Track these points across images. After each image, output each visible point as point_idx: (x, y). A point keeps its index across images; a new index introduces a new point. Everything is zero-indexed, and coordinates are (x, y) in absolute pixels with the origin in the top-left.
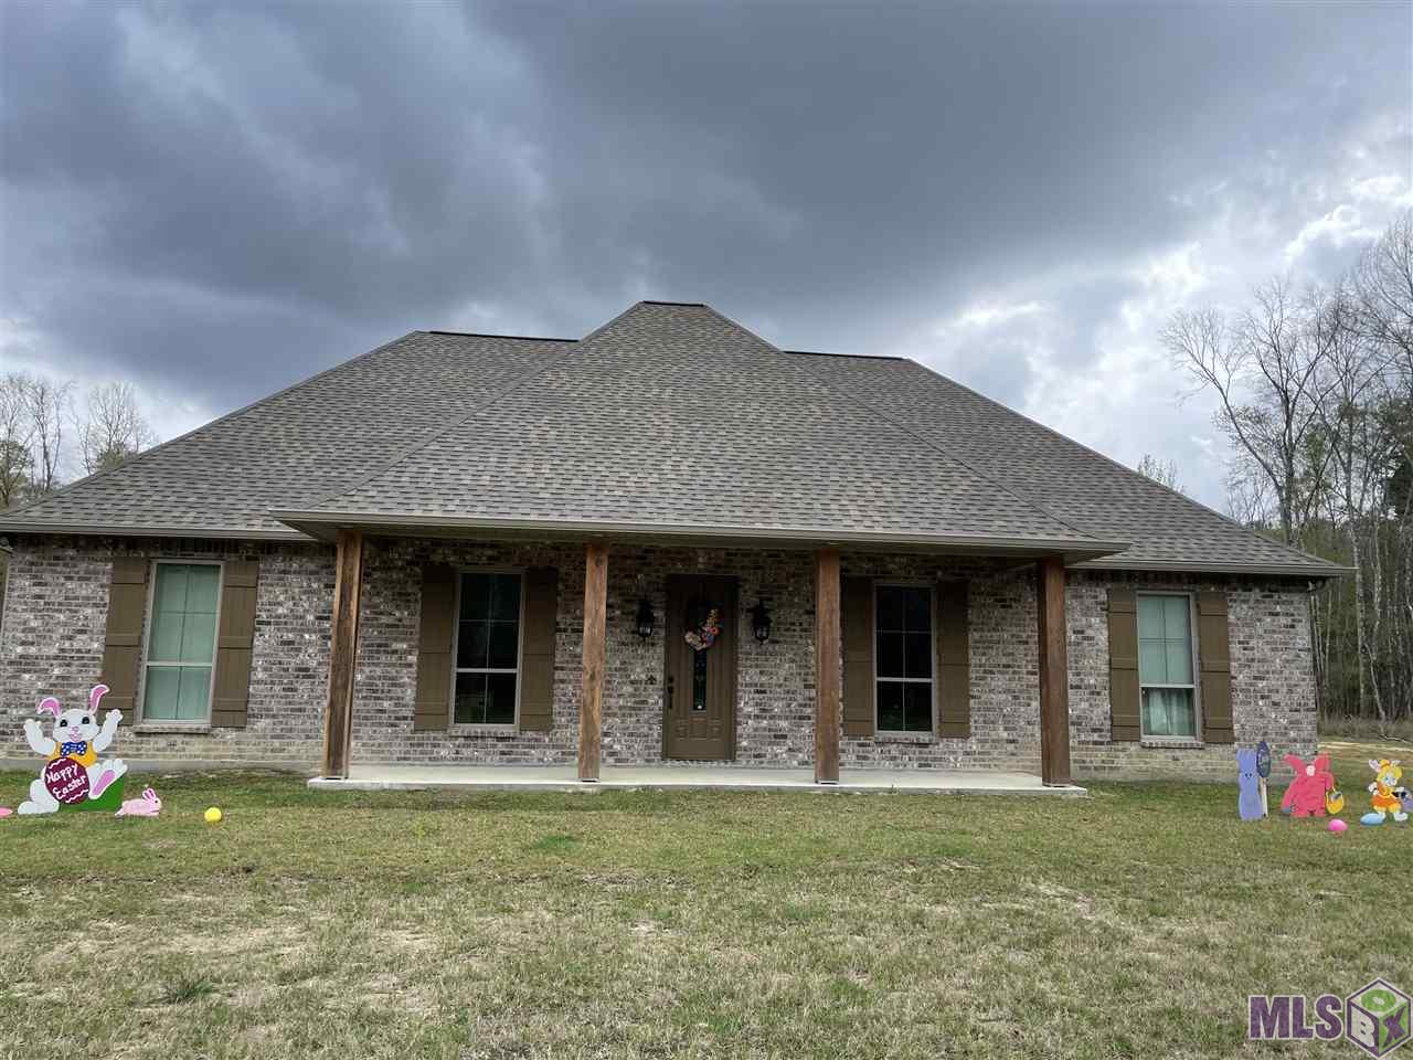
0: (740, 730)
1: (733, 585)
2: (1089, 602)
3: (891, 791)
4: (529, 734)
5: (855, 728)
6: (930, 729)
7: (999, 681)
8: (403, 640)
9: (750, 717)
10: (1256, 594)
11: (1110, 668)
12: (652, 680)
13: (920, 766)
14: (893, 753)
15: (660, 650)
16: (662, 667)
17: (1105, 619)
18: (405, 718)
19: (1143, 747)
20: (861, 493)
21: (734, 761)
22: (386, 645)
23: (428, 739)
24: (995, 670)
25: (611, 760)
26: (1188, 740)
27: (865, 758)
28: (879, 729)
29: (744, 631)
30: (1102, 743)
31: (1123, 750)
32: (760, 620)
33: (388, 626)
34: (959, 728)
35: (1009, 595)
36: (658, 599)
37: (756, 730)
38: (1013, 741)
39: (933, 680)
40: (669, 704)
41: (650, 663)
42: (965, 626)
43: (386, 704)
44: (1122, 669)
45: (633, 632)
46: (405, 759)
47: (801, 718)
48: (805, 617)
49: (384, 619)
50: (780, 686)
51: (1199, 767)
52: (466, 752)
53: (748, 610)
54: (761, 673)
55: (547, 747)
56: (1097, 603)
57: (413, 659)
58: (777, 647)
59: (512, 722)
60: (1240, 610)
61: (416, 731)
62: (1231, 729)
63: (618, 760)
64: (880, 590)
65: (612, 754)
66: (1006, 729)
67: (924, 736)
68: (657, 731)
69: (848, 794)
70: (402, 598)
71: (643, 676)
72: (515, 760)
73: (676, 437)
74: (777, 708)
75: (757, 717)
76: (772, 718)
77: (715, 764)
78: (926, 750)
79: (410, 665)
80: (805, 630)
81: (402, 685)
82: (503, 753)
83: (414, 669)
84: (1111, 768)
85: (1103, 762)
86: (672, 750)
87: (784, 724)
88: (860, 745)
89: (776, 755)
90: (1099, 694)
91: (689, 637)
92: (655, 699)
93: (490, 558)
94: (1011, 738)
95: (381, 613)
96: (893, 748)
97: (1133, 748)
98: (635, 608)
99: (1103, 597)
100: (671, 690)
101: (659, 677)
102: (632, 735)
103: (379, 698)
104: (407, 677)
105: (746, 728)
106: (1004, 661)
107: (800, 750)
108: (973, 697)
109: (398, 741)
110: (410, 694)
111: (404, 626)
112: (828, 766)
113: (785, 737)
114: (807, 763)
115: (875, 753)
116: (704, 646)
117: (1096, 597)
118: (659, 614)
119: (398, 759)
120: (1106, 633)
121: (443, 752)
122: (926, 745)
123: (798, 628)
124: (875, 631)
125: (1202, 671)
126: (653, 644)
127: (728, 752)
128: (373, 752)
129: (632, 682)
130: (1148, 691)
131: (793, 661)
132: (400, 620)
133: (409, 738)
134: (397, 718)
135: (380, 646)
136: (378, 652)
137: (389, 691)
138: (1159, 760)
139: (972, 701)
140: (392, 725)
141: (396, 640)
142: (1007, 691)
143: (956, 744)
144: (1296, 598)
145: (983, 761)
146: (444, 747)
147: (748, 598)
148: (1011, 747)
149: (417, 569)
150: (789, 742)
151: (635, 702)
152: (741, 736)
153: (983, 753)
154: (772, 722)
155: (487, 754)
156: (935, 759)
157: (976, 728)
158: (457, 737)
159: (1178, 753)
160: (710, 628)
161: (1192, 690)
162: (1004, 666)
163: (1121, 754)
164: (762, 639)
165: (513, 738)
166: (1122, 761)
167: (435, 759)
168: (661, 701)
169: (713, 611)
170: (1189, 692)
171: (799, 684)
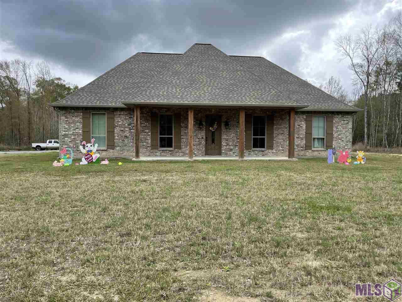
0: (222, 148)
1: (220, 117)
2: (302, 118)
3: (255, 160)
4: (176, 150)
5: (248, 148)
6: (265, 148)
7: (281, 137)
8: (148, 130)
9: (224, 146)
10: (340, 116)
11: (306, 133)
12: (203, 138)
13: (262, 156)
14: (256, 153)
15: (204, 131)
16: (205, 135)
17: (305, 122)
18: (149, 147)
19: (312, 151)
20: (250, 94)
21: (221, 155)
22: (144, 131)
23: (154, 151)
24: (280, 134)
25: (194, 155)
26: (323, 149)
27: (250, 154)
28: (253, 148)
29: (223, 127)
30: (303, 150)
31: (308, 152)
32: (227, 124)
33: (144, 126)
34: (271, 147)
35: (283, 117)
36: (204, 120)
37: (226, 148)
38: (283, 150)
39: (265, 137)
40: (206, 143)
41: (202, 134)
42: (273, 124)
43: (145, 144)
44: (309, 133)
45: (198, 127)
46: (150, 155)
47: (236, 146)
48: (237, 123)
49: (143, 125)
50: (231, 139)
51: (325, 155)
52: (163, 154)
53: (224, 122)
54: (227, 136)
55: (180, 153)
56: (303, 119)
57: (150, 134)
58: (230, 130)
59: (172, 147)
60: (336, 119)
61: (151, 149)
62: (332, 146)
63: (196, 155)
64: (254, 117)
65: (194, 154)
66: (281, 147)
67: (263, 149)
68: (204, 149)
69: (246, 161)
70: (147, 120)
71: (201, 137)
72: (173, 155)
73: (207, 82)
74: (230, 144)
75: (226, 146)
76: (229, 146)
77: (217, 156)
78: (263, 152)
79: (149, 135)
80: (237, 126)
81: (148, 139)
82: (171, 154)
83: (150, 136)
84: (305, 156)
85: (303, 154)
86: (207, 153)
87: (232, 147)
88: (249, 151)
89: (230, 154)
90: (303, 139)
91: (211, 128)
92: (203, 142)
93: (165, 111)
94: (283, 149)
95: (142, 124)
97: (310, 151)
98: (199, 122)
99: (305, 117)
100: (207, 140)
101: (204, 137)
102: (199, 150)
103: (142, 142)
104: (149, 138)
105: (224, 148)
106: (282, 132)
107: (235, 153)
108: (274, 140)
109: (148, 152)
110: (149, 141)
111: (147, 127)
112: (242, 155)
113: (232, 150)
114: (237, 155)
115: (252, 153)
116: (214, 130)
117: (303, 117)
118: (204, 123)
119: (148, 155)
120: (305, 126)
121: (158, 154)
122: (263, 151)
123: (235, 126)
124: (253, 126)
125: (327, 133)
126: (203, 130)
128: (142, 154)
129: (198, 138)
130: (314, 139)
131: (234, 133)
132: (146, 125)
133: (150, 151)
134: (147, 147)
135: (142, 131)
136: (142, 132)
137: (145, 141)
138: (316, 153)
139: (274, 141)
140: (146, 148)
141: (146, 130)
142: (283, 139)
143: (270, 151)
144: (349, 117)
145: (276, 154)
146: (158, 153)
147: (224, 119)
148: (282, 151)
149: (149, 114)
150: (233, 151)
151: (199, 143)
152: (223, 150)
153: (277, 153)
154: (229, 147)
155: (167, 154)
156: (265, 154)
157: (275, 147)
158: (161, 151)
159: (320, 152)
160: (215, 126)
161: (324, 138)
162: (282, 133)
163: (307, 152)
164: (227, 128)
165: (173, 151)
166: (307, 154)
167: (156, 155)
168: (205, 143)
169: (216, 123)
170: (324, 139)
171: (235, 138)
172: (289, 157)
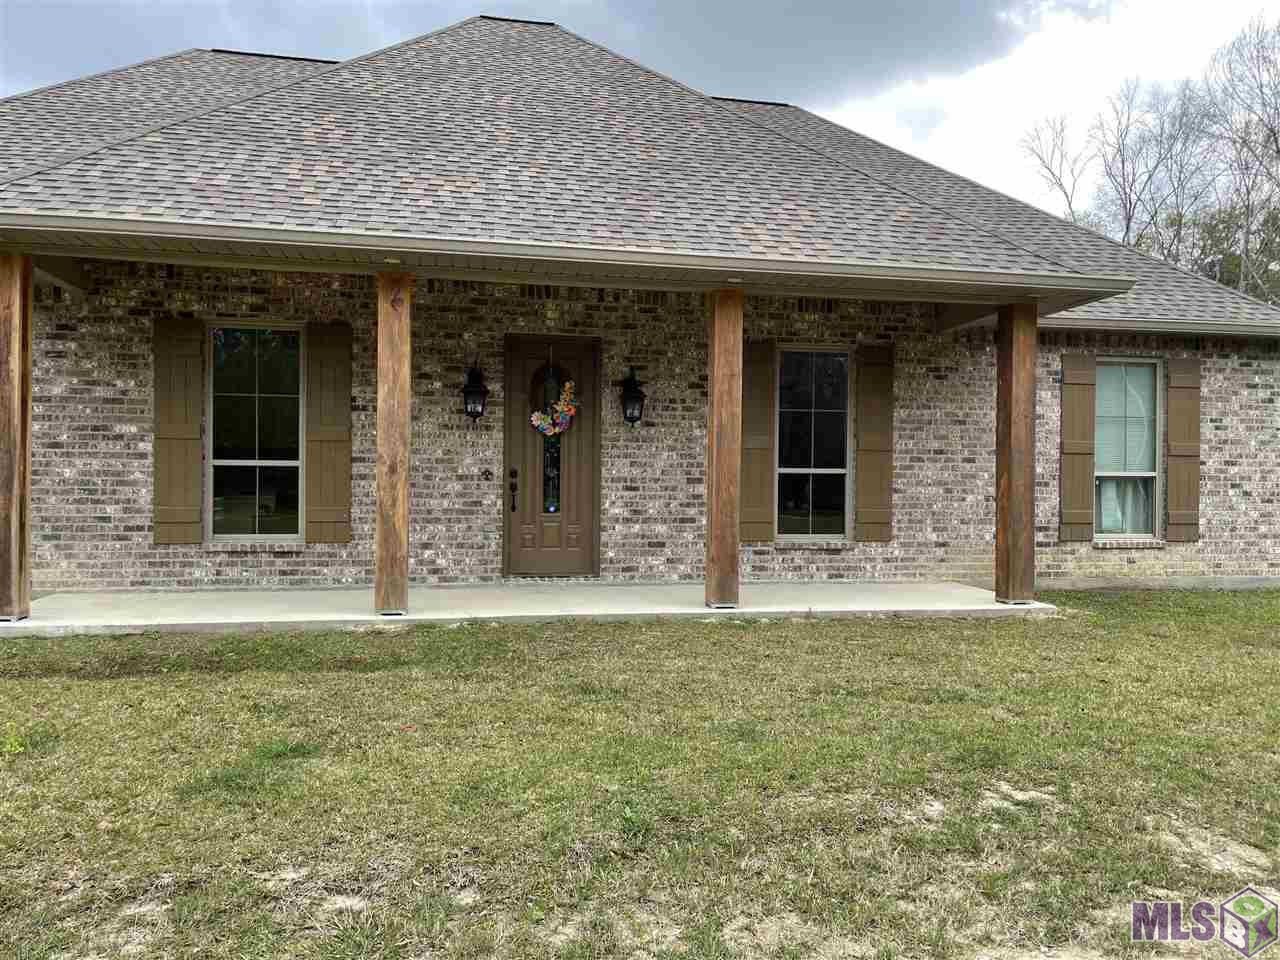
0: (604, 537)
1: (594, 349)
2: (1040, 371)
3: (808, 615)
4: (319, 547)
5: (755, 533)
6: (842, 531)
7: (929, 471)
8: (131, 421)
9: (617, 520)
10: (1234, 361)
11: (1062, 453)
12: (487, 475)
13: (830, 577)
14: (798, 562)
15: (498, 436)
16: (501, 457)
17: (1057, 393)
18: (140, 528)
19: (1096, 548)
21: (597, 575)
22: (105, 428)
23: (175, 555)
24: (925, 457)
25: (433, 579)
26: (1146, 538)
27: (762, 569)
28: (779, 533)
29: (609, 411)
30: (1047, 545)
31: (1073, 552)
32: (631, 393)
33: (106, 401)
34: (878, 529)
35: (944, 363)
36: (494, 365)
37: (625, 537)
38: (944, 545)
39: (848, 471)
40: (511, 506)
41: (485, 451)
42: (889, 400)
43: (110, 510)
44: (1076, 455)
45: (460, 411)
46: (143, 583)
47: (683, 521)
48: (689, 392)
49: (100, 392)
50: (657, 480)
51: (1157, 570)
52: (231, 573)
53: (615, 384)
54: (632, 464)
55: (344, 563)
56: (1049, 373)
57: (146, 446)
58: (652, 431)
59: (297, 532)
60: (1216, 380)
61: (156, 545)
62: (1197, 524)
63: (445, 580)
64: (786, 355)
65: (435, 572)
66: (934, 530)
67: (835, 540)
68: (494, 541)
69: (750, 622)
70: (128, 362)
71: (476, 471)
72: (301, 582)
74: (653, 508)
75: (627, 520)
76: (645, 521)
77: (573, 580)
78: (838, 557)
79: (143, 456)
80: (688, 409)
81: (134, 483)
82: (284, 573)
83: (150, 461)
84: (1057, 574)
85: (1048, 567)
86: (516, 565)
87: (661, 529)
88: (756, 553)
89: (651, 568)
90: (1047, 484)
91: (537, 419)
92: (493, 499)
93: (253, 308)
94: (941, 540)
95: (94, 383)
96: (798, 558)
97: (1083, 549)
98: (463, 378)
99: (1057, 365)
100: (513, 488)
101: (497, 470)
102: (460, 546)
103: (97, 502)
104: (140, 472)
105: (613, 536)
106: (936, 445)
107: (681, 561)
108: (896, 491)
109: (132, 560)
110: (145, 496)
111: (132, 401)
112: (723, 583)
113: (663, 545)
114: (690, 577)
115: (776, 562)
116: (557, 430)
117: (1048, 365)
118: (494, 387)
119: (133, 584)
120: (1057, 409)
121: (197, 574)
122: (837, 551)
123: (679, 406)
124: (777, 409)
125: (1168, 454)
126: (488, 428)
127: (589, 565)
128: (94, 575)
129: (460, 478)
130: (1102, 481)
131: (672, 449)
132: (124, 393)
133: (146, 556)
134: (128, 529)
135: (96, 428)
136: (94, 437)
137: (114, 492)
138: (1112, 563)
139: (895, 496)
140: (120, 538)
141: (120, 420)
142: (939, 483)
143: (875, 549)
145: (906, 569)
146: (199, 565)
147: (615, 367)
148: (940, 552)
149: (146, 322)
150: (668, 551)
151: (465, 504)
152: (606, 545)
153: (907, 559)
154: (645, 526)
155: (262, 574)
156: (849, 569)
157: (899, 529)
158: (216, 553)
159: (1135, 554)
160: (564, 407)
161: (1153, 479)
162: (936, 452)
163: (1069, 557)
164: (632, 420)
165: (298, 554)
166: (1070, 565)
167: (186, 583)
168: (500, 502)
169: (568, 385)
170: (1148, 482)
171: (681, 478)
172: (1002, 594)
